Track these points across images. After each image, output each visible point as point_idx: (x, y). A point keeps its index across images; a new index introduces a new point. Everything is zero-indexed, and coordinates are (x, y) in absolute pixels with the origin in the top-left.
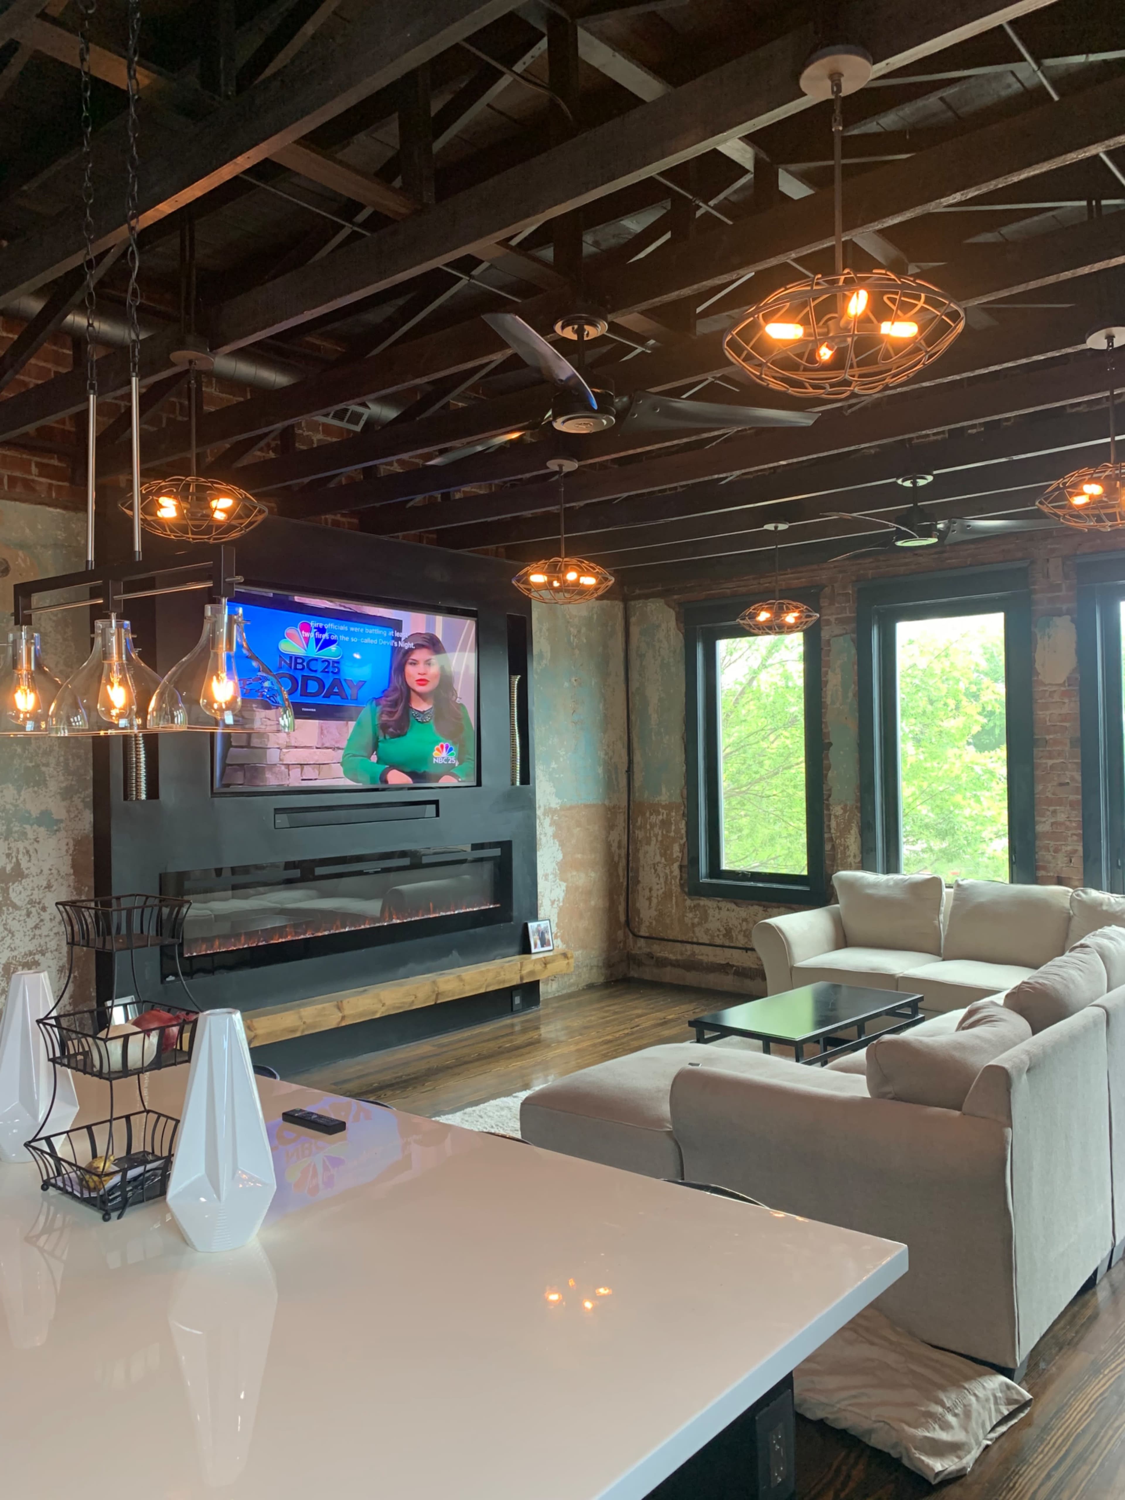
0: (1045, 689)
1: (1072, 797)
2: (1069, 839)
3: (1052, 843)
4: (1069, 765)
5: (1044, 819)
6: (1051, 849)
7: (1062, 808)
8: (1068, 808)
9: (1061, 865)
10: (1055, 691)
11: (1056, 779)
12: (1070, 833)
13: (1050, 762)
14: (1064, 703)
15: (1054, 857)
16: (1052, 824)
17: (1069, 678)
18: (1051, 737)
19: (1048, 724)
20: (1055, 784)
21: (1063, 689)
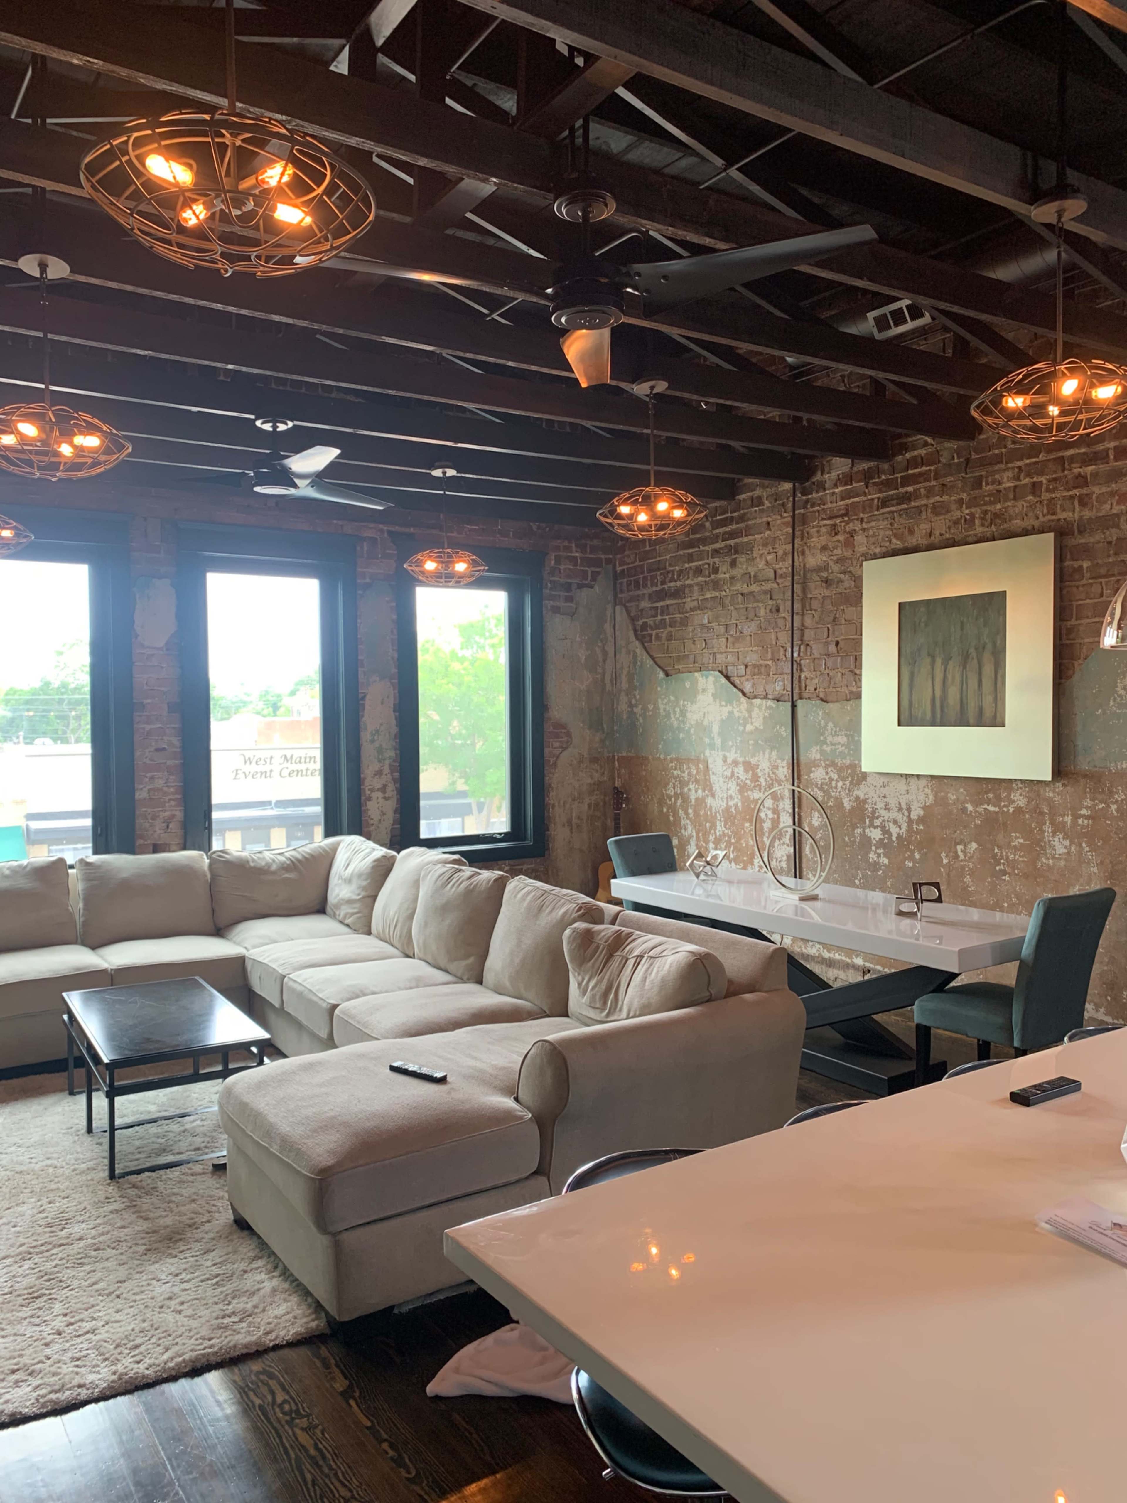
0: (142, 651)
1: (169, 763)
2: (167, 805)
3: (149, 810)
4: (167, 731)
5: (141, 786)
6: (149, 817)
7: (160, 774)
8: (166, 773)
9: (159, 832)
10: (153, 655)
11: (153, 744)
12: (167, 798)
13: (148, 727)
14: (162, 668)
15: (152, 825)
16: (149, 790)
17: (167, 643)
18: (149, 701)
19: (145, 687)
20: (152, 749)
21: (162, 653)
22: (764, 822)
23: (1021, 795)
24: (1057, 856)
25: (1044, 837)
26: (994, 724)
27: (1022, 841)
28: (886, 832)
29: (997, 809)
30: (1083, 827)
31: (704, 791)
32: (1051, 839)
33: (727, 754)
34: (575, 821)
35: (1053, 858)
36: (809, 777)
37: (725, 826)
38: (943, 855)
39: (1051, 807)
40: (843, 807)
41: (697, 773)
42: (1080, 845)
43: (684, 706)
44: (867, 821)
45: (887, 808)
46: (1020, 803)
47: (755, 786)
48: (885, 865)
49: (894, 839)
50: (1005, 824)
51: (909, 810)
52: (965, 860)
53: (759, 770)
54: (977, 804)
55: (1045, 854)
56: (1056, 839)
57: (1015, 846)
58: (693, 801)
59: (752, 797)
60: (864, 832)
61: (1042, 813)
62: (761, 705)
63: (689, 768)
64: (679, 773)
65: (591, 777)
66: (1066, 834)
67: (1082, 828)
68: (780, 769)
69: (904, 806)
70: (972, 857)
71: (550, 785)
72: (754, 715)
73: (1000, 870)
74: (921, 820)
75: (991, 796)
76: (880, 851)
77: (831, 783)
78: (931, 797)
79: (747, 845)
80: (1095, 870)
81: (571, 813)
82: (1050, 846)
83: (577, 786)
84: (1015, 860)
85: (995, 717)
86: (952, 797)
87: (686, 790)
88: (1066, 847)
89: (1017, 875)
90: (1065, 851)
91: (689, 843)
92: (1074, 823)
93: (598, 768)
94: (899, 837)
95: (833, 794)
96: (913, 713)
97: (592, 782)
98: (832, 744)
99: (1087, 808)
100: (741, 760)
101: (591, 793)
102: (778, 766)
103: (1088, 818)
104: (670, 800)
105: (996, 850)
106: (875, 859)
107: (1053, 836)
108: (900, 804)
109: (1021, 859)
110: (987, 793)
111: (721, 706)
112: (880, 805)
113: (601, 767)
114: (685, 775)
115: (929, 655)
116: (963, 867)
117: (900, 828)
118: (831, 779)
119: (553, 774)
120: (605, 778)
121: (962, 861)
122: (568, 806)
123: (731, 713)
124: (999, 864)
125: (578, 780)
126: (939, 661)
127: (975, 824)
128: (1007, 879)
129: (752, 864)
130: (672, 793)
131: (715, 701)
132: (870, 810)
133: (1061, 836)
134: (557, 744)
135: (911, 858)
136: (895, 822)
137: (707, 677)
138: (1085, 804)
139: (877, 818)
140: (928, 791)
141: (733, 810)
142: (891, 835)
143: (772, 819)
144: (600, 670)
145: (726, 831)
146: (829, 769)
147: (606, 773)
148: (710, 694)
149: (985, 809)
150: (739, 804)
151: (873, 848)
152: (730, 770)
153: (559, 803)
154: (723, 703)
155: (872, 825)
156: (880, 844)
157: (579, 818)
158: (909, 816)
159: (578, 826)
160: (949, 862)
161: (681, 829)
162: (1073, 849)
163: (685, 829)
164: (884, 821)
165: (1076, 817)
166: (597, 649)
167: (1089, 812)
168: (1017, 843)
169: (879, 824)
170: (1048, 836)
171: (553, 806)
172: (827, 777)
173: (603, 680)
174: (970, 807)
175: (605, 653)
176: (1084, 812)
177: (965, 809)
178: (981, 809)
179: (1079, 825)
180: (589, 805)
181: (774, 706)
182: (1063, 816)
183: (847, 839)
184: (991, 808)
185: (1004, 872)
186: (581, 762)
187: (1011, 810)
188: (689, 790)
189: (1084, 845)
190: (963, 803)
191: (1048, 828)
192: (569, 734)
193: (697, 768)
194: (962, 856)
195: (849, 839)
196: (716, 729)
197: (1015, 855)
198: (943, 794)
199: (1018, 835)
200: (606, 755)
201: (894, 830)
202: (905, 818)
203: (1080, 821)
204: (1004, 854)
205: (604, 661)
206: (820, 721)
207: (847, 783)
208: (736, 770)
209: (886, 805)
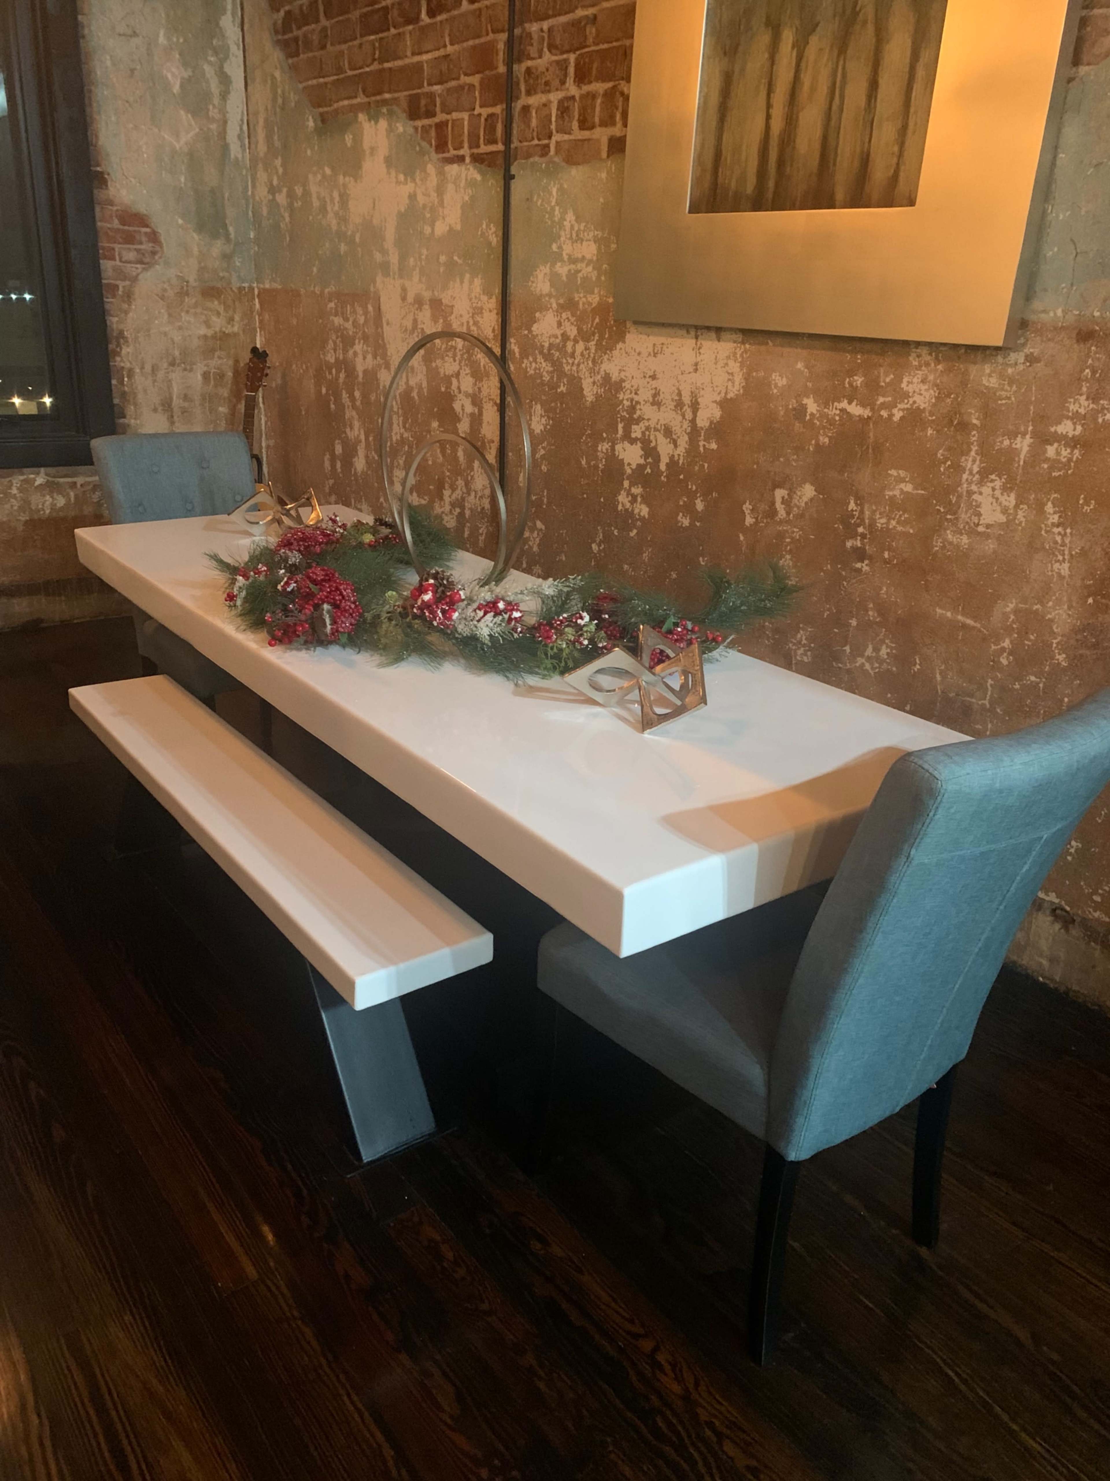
22: (459, 420)
23: (923, 381)
24: (981, 529)
25: (960, 484)
26: (888, 202)
27: (908, 488)
28: (650, 452)
29: (867, 413)
30: (1055, 464)
31: (375, 357)
32: (974, 488)
33: (407, 284)
34: (176, 402)
35: (972, 532)
36: (530, 331)
37: (404, 427)
38: (747, 507)
39: (988, 412)
40: (583, 396)
41: (366, 321)
42: (1040, 508)
43: (345, 185)
44: (620, 426)
45: (656, 403)
46: (917, 398)
47: (447, 350)
48: (642, 519)
49: (663, 467)
50: (877, 449)
51: (695, 406)
52: (788, 522)
53: (453, 317)
54: (826, 399)
55: (955, 522)
56: (986, 490)
57: (892, 498)
58: (361, 375)
59: (442, 371)
60: (613, 449)
61: (964, 427)
62: (458, 177)
63: (354, 312)
64: (341, 321)
65: (207, 324)
66: (1011, 479)
67: (1052, 468)
68: (486, 314)
69: (687, 399)
70: (801, 516)
71: (121, 333)
72: (447, 198)
73: (855, 549)
74: (716, 430)
75: (859, 380)
76: (637, 490)
77: (564, 346)
78: (738, 379)
79: (434, 462)
80: (1065, 569)
81: (170, 387)
82: (970, 506)
83: (178, 339)
84: (887, 531)
85: (894, 179)
86: (780, 381)
87: (351, 352)
88: (1005, 511)
89: (886, 562)
90: (1003, 519)
91: (357, 452)
92: (1036, 454)
93: (221, 309)
94: (672, 463)
95: (567, 368)
96: (720, 180)
97: (210, 333)
98: (573, 261)
99: (1076, 418)
100: (427, 295)
101: (208, 352)
102: (482, 309)
103: (1073, 443)
104: (330, 373)
105: (852, 506)
106: (628, 505)
107: (981, 483)
108: (679, 394)
109: (900, 528)
110: (851, 373)
111: (398, 183)
112: (645, 395)
113: (227, 308)
114: (349, 325)
115: (768, 23)
116: (781, 536)
117: (676, 446)
118: (565, 337)
119: (126, 313)
120: (235, 329)
121: (781, 522)
122: (161, 375)
123: (412, 197)
124: (854, 535)
125: (180, 328)
126: (788, 36)
127: (817, 445)
128: (866, 568)
129: (441, 498)
130: (332, 360)
131: (389, 173)
132: (627, 403)
133: (998, 484)
134: (131, 256)
135: (689, 508)
136: (668, 432)
137: (376, 122)
138: (1073, 407)
139: (638, 421)
140: (734, 367)
141: (414, 394)
142: (657, 459)
143: (472, 415)
144: (213, 113)
145: (406, 435)
146: (564, 316)
147: (237, 318)
148: (382, 158)
149: (843, 410)
150: (425, 384)
151: (626, 484)
152: (411, 317)
153: (142, 368)
154: (401, 177)
155: (627, 437)
156: (639, 476)
157: (186, 398)
158: (693, 421)
159: (184, 411)
160: (757, 522)
161: (345, 426)
162: (1020, 514)
163: (351, 428)
164: (648, 428)
165: (1043, 439)
166: (206, 67)
167: (1079, 428)
168: (897, 493)
169: (639, 436)
170: (970, 483)
171: (131, 373)
172: (559, 333)
173: (223, 134)
174: (812, 406)
175: (225, 80)
176: (1066, 428)
177: (803, 408)
178: (833, 411)
179: (1047, 460)
180: (206, 376)
181: (479, 177)
182: (1013, 435)
183: (584, 462)
184: (855, 410)
185: (860, 554)
186: (183, 293)
187: (898, 415)
188: (355, 354)
189: (1049, 508)
190: (798, 396)
191: (972, 463)
192: (154, 237)
193: (366, 313)
194: (782, 513)
195: (588, 463)
196: (390, 234)
197: (889, 519)
198: (762, 374)
199: (902, 473)
200: (235, 284)
201: (665, 449)
202: (686, 424)
203: (1051, 451)
204: (867, 513)
205: (224, 96)
206: (553, 209)
207: (592, 344)
208: (420, 316)
209: (655, 396)
